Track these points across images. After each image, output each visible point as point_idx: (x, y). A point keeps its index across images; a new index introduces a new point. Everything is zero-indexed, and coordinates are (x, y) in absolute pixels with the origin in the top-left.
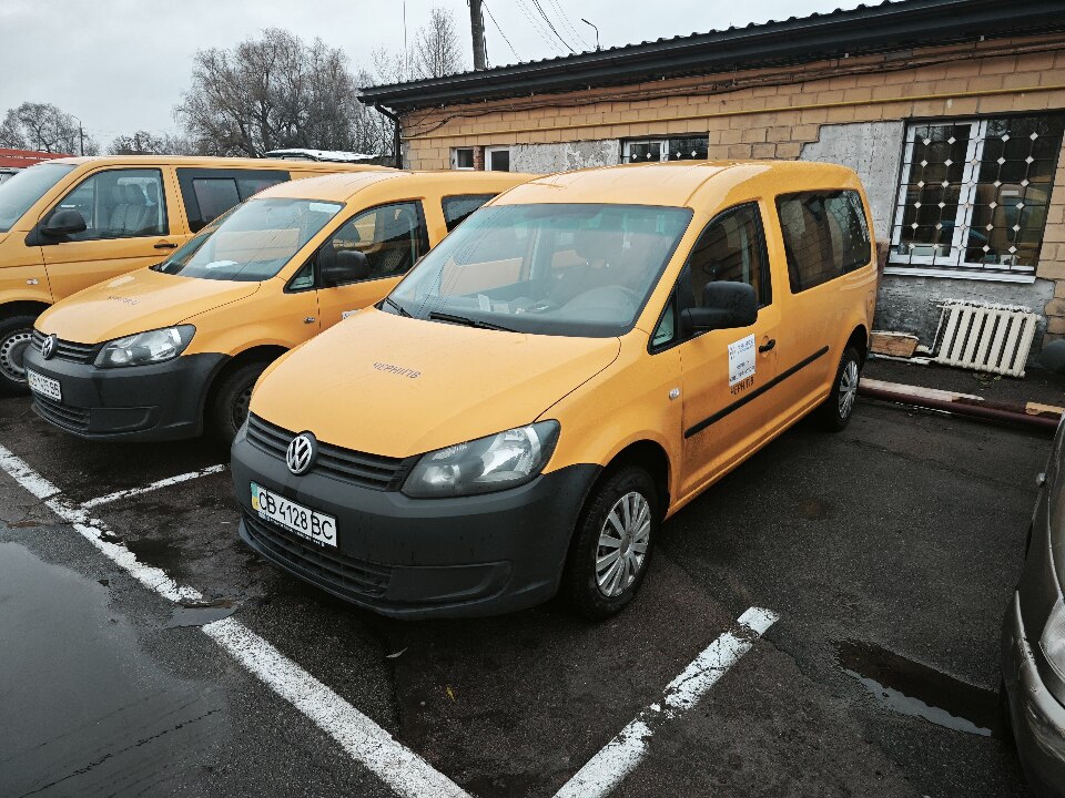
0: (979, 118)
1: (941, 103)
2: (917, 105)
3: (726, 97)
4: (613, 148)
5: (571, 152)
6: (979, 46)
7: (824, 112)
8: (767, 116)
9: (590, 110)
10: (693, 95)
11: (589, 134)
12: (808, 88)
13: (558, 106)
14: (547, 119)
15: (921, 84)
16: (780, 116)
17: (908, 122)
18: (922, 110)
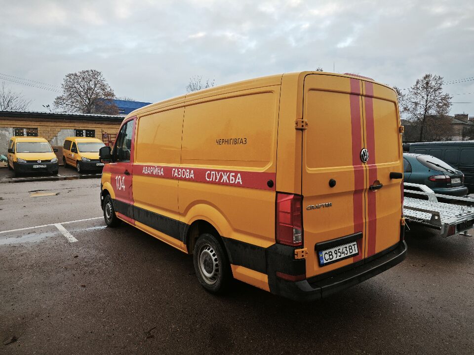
0: (84, 130)
1: (79, 127)
3: (41, 122)
4: (11, 130)
7: (61, 127)
8: (50, 127)
10: (32, 121)
12: (57, 123)
15: (76, 125)
16: (53, 127)
17: (75, 129)
18: (77, 128)
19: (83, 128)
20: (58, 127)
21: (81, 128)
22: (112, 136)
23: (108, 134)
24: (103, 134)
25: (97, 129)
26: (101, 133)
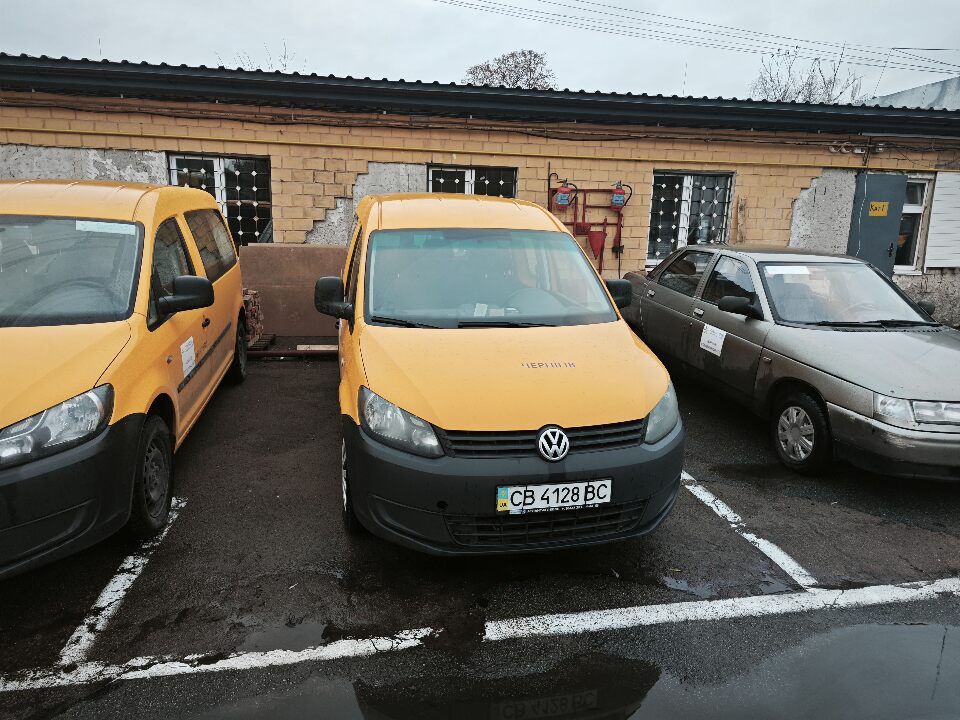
0: (470, 167)
1: (449, 156)
2: (435, 155)
3: (283, 128)
4: (158, 161)
5: (99, 159)
6: (469, 122)
7: (370, 152)
8: (324, 149)
9: (124, 119)
10: (250, 121)
11: (125, 143)
12: (355, 132)
13: (75, 109)
14: (59, 121)
15: (436, 141)
16: (335, 150)
17: (429, 166)
18: (438, 159)
19: (464, 161)
20: (357, 154)
21: (456, 160)
22: (592, 199)
23: (577, 191)
24: (552, 192)
25: (531, 162)
26: (543, 186)
